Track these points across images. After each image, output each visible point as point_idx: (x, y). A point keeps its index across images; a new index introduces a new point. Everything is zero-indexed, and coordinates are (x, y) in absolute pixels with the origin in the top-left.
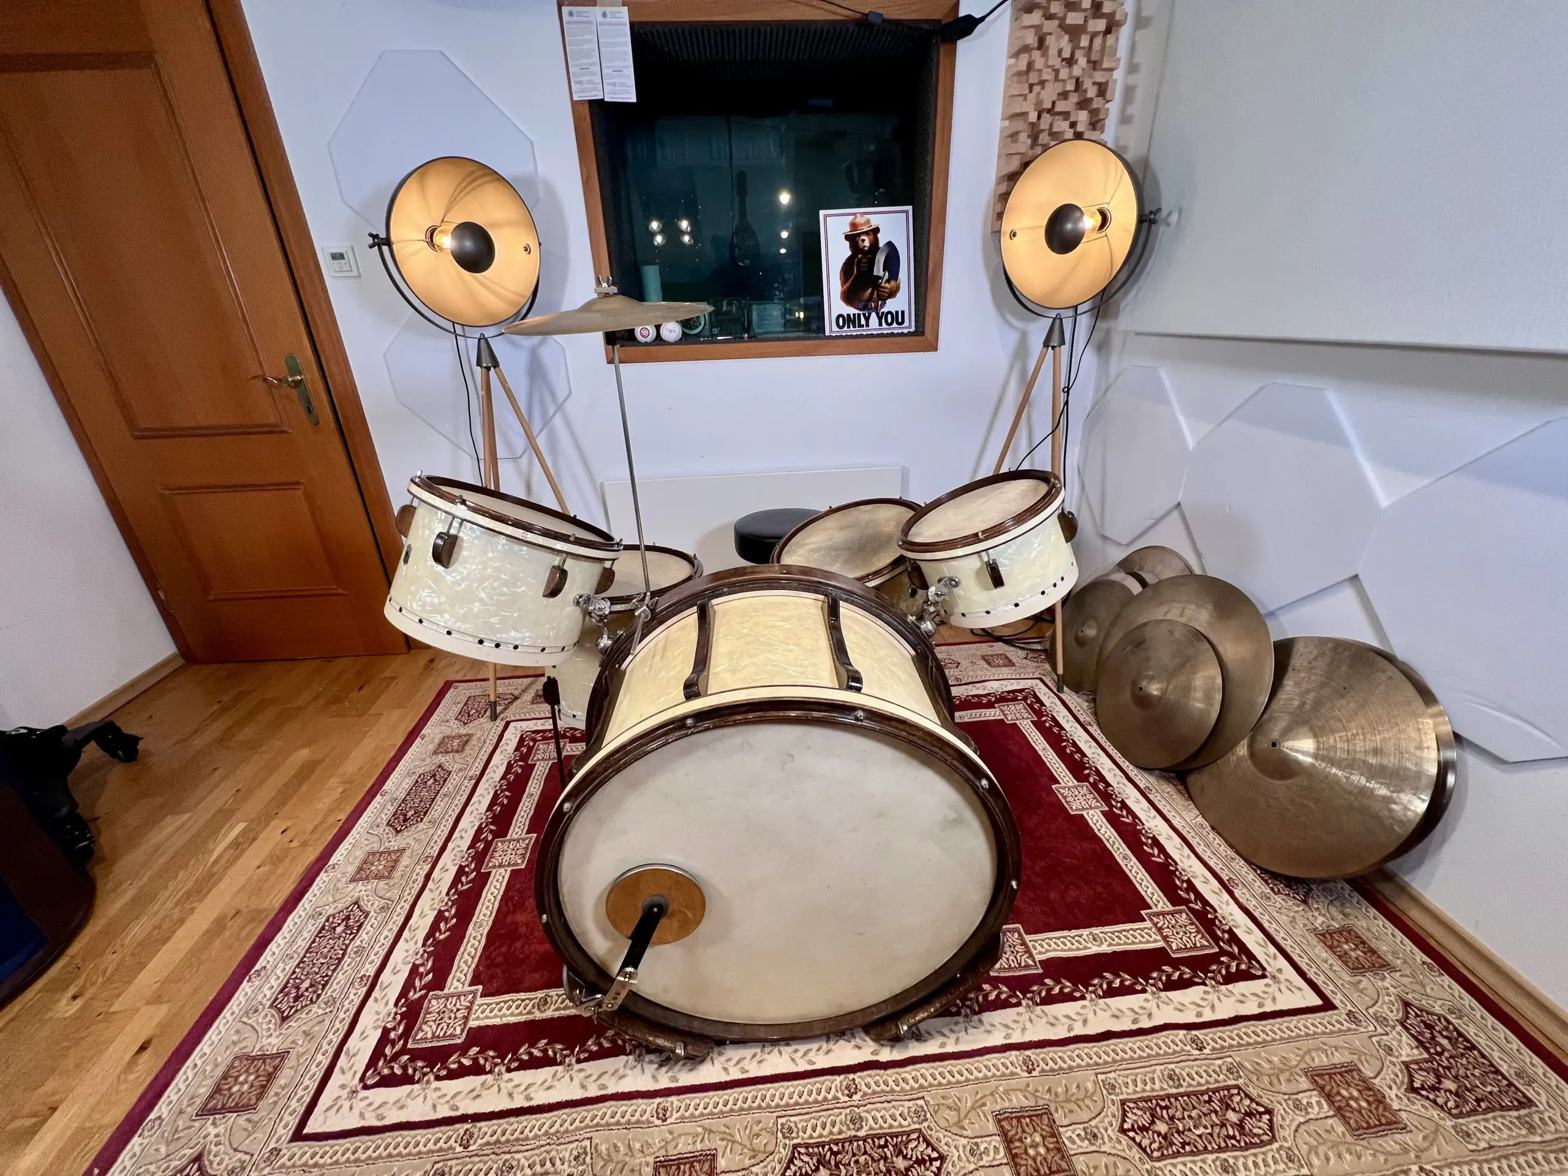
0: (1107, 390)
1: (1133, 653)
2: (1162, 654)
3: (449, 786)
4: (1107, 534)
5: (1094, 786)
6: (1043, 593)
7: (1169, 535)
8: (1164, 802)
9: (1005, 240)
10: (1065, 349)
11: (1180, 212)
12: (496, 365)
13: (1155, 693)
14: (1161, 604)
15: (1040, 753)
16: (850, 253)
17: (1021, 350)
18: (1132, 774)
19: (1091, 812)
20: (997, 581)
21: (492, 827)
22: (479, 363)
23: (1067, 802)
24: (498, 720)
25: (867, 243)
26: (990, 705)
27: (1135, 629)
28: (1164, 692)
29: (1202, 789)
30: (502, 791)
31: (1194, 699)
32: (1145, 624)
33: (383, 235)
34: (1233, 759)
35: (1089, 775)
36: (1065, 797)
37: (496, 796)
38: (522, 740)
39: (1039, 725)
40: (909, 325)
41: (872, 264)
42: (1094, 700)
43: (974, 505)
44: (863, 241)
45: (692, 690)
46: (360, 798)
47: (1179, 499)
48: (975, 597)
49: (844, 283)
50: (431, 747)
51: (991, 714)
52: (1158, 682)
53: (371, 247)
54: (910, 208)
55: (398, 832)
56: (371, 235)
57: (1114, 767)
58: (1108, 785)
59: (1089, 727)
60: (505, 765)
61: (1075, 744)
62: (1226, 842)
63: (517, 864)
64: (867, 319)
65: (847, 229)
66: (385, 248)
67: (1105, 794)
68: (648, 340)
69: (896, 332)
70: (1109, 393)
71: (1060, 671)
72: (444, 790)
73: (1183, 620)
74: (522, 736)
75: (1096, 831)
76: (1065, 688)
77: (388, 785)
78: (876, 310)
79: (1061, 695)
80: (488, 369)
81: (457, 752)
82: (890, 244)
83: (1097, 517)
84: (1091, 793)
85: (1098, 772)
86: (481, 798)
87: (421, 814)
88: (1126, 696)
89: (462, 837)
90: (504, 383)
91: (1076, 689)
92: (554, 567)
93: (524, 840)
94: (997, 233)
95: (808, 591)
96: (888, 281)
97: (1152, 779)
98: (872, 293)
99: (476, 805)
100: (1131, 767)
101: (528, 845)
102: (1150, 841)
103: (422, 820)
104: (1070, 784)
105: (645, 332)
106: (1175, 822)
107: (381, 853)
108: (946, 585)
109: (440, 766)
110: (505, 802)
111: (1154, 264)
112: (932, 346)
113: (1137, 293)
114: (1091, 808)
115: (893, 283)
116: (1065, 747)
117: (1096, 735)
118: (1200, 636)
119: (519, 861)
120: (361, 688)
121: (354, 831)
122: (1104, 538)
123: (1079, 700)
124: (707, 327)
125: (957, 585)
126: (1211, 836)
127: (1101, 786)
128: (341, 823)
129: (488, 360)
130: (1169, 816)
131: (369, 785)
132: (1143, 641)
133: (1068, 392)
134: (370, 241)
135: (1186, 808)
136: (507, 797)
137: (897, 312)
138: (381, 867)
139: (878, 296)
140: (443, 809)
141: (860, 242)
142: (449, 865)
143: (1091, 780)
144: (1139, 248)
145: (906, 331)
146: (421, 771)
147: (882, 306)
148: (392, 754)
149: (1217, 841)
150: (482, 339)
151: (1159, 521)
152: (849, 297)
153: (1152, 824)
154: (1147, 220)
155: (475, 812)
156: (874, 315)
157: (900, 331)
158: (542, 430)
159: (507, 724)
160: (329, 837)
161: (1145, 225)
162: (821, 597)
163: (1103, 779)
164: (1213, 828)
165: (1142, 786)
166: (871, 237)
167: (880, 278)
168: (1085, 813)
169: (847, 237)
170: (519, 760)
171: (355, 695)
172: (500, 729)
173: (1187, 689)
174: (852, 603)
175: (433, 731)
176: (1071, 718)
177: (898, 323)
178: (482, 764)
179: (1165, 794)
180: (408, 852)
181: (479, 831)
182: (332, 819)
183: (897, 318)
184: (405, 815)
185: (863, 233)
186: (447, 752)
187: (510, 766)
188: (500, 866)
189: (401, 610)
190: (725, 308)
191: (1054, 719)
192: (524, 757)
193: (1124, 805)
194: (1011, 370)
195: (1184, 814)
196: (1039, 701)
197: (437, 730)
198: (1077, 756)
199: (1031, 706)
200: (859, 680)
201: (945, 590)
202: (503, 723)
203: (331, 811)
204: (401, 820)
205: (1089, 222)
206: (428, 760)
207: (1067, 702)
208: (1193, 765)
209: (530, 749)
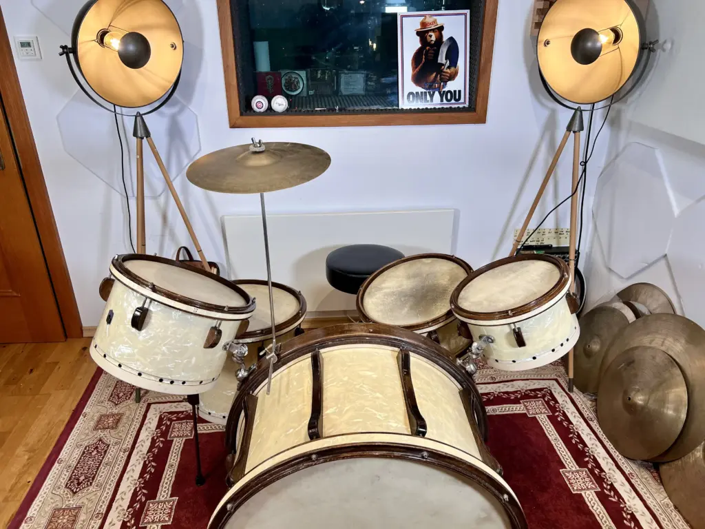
0: (617, 156)
1: (625, 369)
2: (647, 374)
3: (109, 457)
4: (612, 268)
5: (591, 471)
6: (553, 350)
7: (658, 277)
8: (642, 486)
9: (541, 47)
10: (583, 134)
11: (672, 44)
12: (148, 134)
13: (640, 402)
14: (648, 334)
15: (553, 443)
16: (420, 45)
17: (551, 124)
18: (620, 463)
19: (588, 492)
20: (521, 342)
21: (145, 491)
22: (135, 134)
23: (570, 484)
24: (141, 403)
25: (433, 38)
26: (516, 401)
27: (628, 350)
28: (647, 402)
29: (670, 477)
30: (149, 463)
31: (668, 408)
32: (636, 348)
33: (70, 46)
34: (692, 460)
35: (588, 462)
36: (569, 480)
37: (145, 466)
38: (161, 420)
39: (552, 419)
40: (464, 102)
41: (437, 54)
42: (596, 400)
43: (507, 279)
44: (431, 36)
45: (315, 430)
46: (42, 464)
47: (666, 252)
48: (505, 351)
49: (414, 67)
50: (92, 424)
51: (517, 409)
52: (642, 395)
53: (61, 55)
54: (468, 12)
55: (75, 493)
56: (62, 47)
57: (607, 456)
58: (602, 470)
59: (591, 423)
60: (150, 440)
61: (579, 436)
62: (684, 518)
63: (166, 521)
64: (432, 96)
65: (419, 27)
66: (71, 55)
67: (598, 477)
68: (262, 110)
69: (453, 106)
70: (618, 159)
71: (571, 375)
72: (106, 460)
73: (663, 348)
74: (161, 416)
75: (591, 508)
76: (575, 388)
77: (63, 455)
78: (439, 89)
79: (571, 394)
80: (142, 138)
81: (113, 428)
82: (451, 39)
83: (605, 253)
84: (589, 477)
85: (595, 460)
86: (134, 467)
87: (91, 479)
88: (619, 403)
89: (122, 499)
90: (153, 148)
91: (583, 390)
92: (212, 327)
93: (169, 502)
94: (536, 40)
95: (388, 345)
96: (449, 67)
97: (634, 467)
98: (436, 77)
99: (131, 473)
100: (620, 456)
101: (172, 506)
102: (629, 517)
103: (91, 483)
104: (574, 469)
105: (259, 105)
106: (648, 502)
107: (64, 510)
108: (485, 341)
109: (100, 440)
110: (153, 471)
111: (652, 77)
112: (482, 120)
113: (640, 95)
114: (588, 489)
115: (453, 69)
116: (572, 438)
117: (596, 430)
118: (674, 362)
119: (167, 519)
120: (31, 371)
121: (41, 492)
122: (610, 270)
123: (585, 399)
124: (305, 90)
125: (493, 341)
126: (674, 513)
127: (597, 471)
128: (31, 484)
129: (142, 132)
130: (645, 498)
131: (48, 454)
132: (633, 362)
133: (585, 165)
134: (61, 50)
135: (658, 491)
136: (153, 466)
137: (455, 91)
138: (65, 521)
139: (441, 79)
140: (106, 476)
141: (428, 37)
142: (115, 521)
143: (590, 466)
144: (641, 66)
145: (461, 106)
146: (86, 444)
147: (444, 87)
148: (62, 429)
149: (678, 517)
150: (139, 116)
151: (650, 265)
152: (418, 79)
153: (632, 503)
154: (647, 47)
155: (131, 479)
156: (437, 93)
157: (456, 106)
158: (177, 176)
159: (149, 406)
160: (23, 494)
161: (646, 51)
162: (397, 349)
163: (598, 466)
164: (676, 507)
165: (627, 472)
166: (437, 33)
167: (443, 65)
168: (583, 493)
169: (418, 33)
170: (160, 437)
171: (28, 377)
172: (144, 410)
173: (663, 402)
174: (418, 353)
175: (92, 410)
176: (578, 414)
177: (456, 100)
178: (132, 439)
179: (644, 479)
180: (84, 510)
181: (135, 494)
182: (23, 481)
183: (455, 95)
184: (78, 479)
185: (430, 30)
186: (104, 428)
187: (153, 442)
188: (153, 522)
189: (105, 356)
190: (319, 76)
191: (564, 414)
192: (164, 434)
193: (613, 488)
194: (542, 137)
195: (655, 495)
196: (554, 399)
197: (95, 409)
198: (580, 446)
199: (547, 403)
200: (424, 426)
201: (484, 345)
202: (145, 405)
203: (21, 475)
204: (77, 483)
205: (604, 39)
206: (91, 435)
207: (575, 400)
208: (665, 459)
209: (168, 427)
